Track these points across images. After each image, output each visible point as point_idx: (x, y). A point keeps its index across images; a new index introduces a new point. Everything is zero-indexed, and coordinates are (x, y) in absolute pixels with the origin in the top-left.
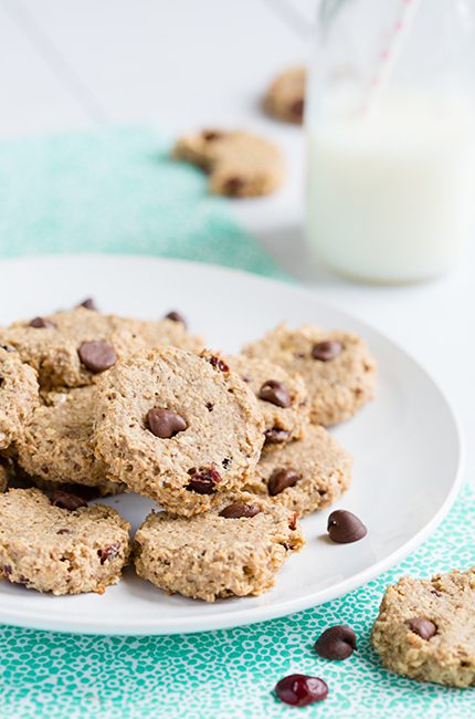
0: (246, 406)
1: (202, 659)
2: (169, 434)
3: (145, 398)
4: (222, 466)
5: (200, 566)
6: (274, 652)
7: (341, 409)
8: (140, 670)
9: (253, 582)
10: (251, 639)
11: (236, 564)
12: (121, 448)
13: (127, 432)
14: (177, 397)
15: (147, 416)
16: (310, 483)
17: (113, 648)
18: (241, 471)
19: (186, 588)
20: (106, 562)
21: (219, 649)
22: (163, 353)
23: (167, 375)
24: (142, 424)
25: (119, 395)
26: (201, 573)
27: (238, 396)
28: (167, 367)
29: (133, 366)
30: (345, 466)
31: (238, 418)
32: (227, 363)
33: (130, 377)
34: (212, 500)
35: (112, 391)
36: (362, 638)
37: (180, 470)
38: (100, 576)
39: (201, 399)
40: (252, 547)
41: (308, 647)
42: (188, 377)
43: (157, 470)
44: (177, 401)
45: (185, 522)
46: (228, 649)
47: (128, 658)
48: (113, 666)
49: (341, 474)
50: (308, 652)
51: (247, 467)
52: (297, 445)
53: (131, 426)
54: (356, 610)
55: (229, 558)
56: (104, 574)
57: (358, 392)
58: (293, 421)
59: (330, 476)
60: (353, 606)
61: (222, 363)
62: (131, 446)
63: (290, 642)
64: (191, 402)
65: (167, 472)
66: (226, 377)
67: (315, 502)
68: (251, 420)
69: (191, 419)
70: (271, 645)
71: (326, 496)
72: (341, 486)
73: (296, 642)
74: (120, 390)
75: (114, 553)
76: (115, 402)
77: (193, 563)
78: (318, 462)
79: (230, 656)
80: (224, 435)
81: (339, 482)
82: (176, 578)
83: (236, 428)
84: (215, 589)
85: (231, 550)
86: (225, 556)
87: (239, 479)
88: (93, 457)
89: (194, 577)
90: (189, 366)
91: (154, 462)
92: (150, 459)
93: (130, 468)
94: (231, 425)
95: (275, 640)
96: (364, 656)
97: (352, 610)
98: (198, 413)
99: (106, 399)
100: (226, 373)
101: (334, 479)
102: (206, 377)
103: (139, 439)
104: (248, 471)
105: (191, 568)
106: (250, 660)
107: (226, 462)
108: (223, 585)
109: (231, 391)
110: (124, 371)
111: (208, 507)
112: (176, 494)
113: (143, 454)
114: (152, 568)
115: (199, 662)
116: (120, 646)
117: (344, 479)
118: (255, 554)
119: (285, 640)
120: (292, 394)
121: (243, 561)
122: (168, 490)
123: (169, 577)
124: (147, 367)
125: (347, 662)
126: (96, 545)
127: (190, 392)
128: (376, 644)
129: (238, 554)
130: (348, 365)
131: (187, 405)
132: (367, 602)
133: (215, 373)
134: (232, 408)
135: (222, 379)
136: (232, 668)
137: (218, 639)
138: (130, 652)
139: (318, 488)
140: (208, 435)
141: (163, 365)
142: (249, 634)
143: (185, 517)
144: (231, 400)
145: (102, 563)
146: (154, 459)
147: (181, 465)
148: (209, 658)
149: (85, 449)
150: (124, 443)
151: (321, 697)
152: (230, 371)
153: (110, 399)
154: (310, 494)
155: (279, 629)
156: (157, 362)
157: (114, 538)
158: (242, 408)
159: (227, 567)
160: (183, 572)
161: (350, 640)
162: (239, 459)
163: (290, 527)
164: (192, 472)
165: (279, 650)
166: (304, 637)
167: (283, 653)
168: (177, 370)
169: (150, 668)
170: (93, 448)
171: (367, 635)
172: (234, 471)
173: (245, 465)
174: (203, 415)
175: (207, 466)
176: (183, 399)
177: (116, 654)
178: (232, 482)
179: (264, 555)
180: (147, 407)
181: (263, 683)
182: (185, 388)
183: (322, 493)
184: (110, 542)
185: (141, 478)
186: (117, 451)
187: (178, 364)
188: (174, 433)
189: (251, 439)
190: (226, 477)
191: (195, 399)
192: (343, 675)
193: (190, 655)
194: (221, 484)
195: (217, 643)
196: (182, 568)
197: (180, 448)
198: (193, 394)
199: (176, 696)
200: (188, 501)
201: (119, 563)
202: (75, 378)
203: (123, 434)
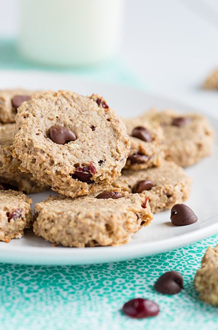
0: (118, 129)
1: (73, 288)
2: (64, 142)
3: (49, 119)
4: (98, 164)
5: (75, 222)
6: (125, 288)
7: (188, 155)
8: (28, 292)
9: (112, 237)
10: (110, 279)
11: (100, 221)
12: (29, 147)
13: (34, 137)
14: (71, 120)
15: (49, 130)
16: (160, 188)
17: (12, 279)
18: (111, 168)
19: (65, 239)
20: (12, 220)
21: (87, 284)
22: (64, 93)
23: (66, 107)
24: (45, 134)
25: (31, 115)
26: (75, 227)
27: (113, 123)
28: (66, 102)
29: (43, 99)
30: (186, 182)
31: (112, 137)
32: (108, 104)
33: (40, 105)
34: (90, 188)
35: (27, 112)
36: (188, 284)
37: (68, 163)
38: (7, 230)
39: (87, 122)
40: (113, 211)
41: (150, 286)
42: (80, 109)
43: (52, 162)
44: (71, 123)
45: (70, 201)
46: (93, 284)
47: (22, 285)
48: (9, 289)
49: (183, 186)
50: (149, 289)
51: (115, 167)
52: (155, 170)
53: (37, 134)
54: (186, 269)
55: (96, 217)
56: (10, 229)
57: (200, 146)
58: (152, 150)
59: (175, 185)
60: (184, 266)
61: (104, 103)
62: (35, 146)
63: (137, 283)
64: (81, 124)
65: (59, 164)
66: (106, 111)
67: (164, 202)
68: (121, 138)
69: (79, 134)
70: (123, 284)
71: (171, 199)
72: (182, 194)
73: (141, 283)
74: (32, 112)
75: (18, 215)
76: (28, 119)
77: (70, 221)
78: (167, 178)
79: (94, 288)
80: (101, 145)
81: (181, 191)
82: (59, 231)
83: (110, 143)
84: (85, 239)
85: (97, 212)
86: (93, 215)
87: (109, 174)
88: (11, 157)
89: (71, 231)
90: (82, 103)
91: (51, 157)
92: (48, 155)
93: (34, 161)
94: (107, 140)
95: (127, 281)
96: (189, 294)
97: (183, 268)
98: (84, 130)
99: (22, 118)
100: (106, 109)
101: (178, 188)
102: (92, 110)
103: (41, 142)
104: (116, 169)
105: (68, 224)
106: (107, 291)
107: (101, 162)
108: (90, 236)
109: (109, 120)
110: (36, 101)
111: (86, 191)
112: (64, 179)
113: (43, 152)
114: (43, 226)
115: (71, 290)
116: (17, 278)
117: (185, 189)
118: (115, 216)
119: (134, 282)
120: (153, 136)
121: (105, 220)
122: (59, 176)
123: (53, 231)
124: (52, 101)
125: (176, 296)
126: (6, 209)
127: (81, 118)
128: (197, 284)
129: (102, 214)
130: (194, 129)
131: (78, 126)
132: (194, 264)
133: (99, 109)
134: (108, 130)
135: (104, 112)
136: (94, 295)
137: (86, 278)
138: (24, 282)
139: (166, 192)
140: (90, 145)
141: (64, 100)
142: (109, 277)
143: (70, 198)
144: (109, 125)
145: (9, 220)
146: (50, 154)
147: (69, 160)
148: (78, 288)
149: (6, 151)
150: (31, 144)
151: (154, 314)
152: (109, 108)
153: (25, 117)
154: (160, 196)
155: (131, 275)
156: (60, 98)
157: (19, 206)
158: (115, 130)
159: (93, 223)
160: (64, 227)
161: (179, 281)
162: (110, 161)
163: (142, 206)
164: (76, 166)
165: (129, 287)
166: (147, 281)
167: (131, 289)
168: (73, 104)
169: (36, 291)
170: (11, 151)
171: (192, 282)
172: (105, 168)
173: (114, 165)
174: (88, 133)
175: (87, 163)
176: (75, 122)
177: (14, 282)
178: (104, 175)
179: (120, 217)
180: (50, 125)
181: (114, 304)
182: (77, 115)
183: (169, 196)
184: (15, 207)
185: (41, 168)
186: (26, 150)
187: (74, 101)
188: (67, 142)
189: (119, 149)
190: (100, 171)
191: (83, 122)
192: (172, 303)
193: (65, 287)
194: (96, 175)
195: (86, 280)
196: (63, 224)
197: (70, 151)
198: (82, 119)
199: (51, 308)
200: (72, 185)
201: (21, 223)
202: (8, 116)
203: (31, 138)
